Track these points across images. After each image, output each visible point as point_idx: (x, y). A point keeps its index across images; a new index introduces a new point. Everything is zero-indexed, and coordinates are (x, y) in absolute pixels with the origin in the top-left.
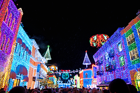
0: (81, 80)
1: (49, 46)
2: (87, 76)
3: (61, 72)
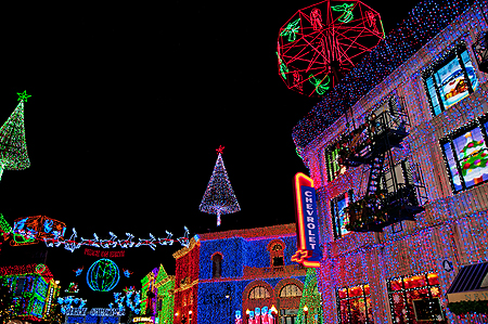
0: (184, 287)
1: (23, 97)
2: (217, 269)
3: (78, 240)
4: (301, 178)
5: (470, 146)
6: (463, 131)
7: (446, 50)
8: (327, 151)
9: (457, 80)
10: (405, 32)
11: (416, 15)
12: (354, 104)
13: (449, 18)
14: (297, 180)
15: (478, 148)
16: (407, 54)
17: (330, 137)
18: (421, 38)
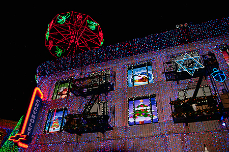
4: (38, 91)
5: (141, 106)
6: (140, 98)
7: (143, 61)
8: (57, 83)
9: (143, 76)
10: (128, 46)
11: (136, 42)
12: (86, 65)
13: (149, 49)
14: (35, 91)
15: (145, 108)
16: (125, 55)
17: (63, 76)
18: (134, 52)
